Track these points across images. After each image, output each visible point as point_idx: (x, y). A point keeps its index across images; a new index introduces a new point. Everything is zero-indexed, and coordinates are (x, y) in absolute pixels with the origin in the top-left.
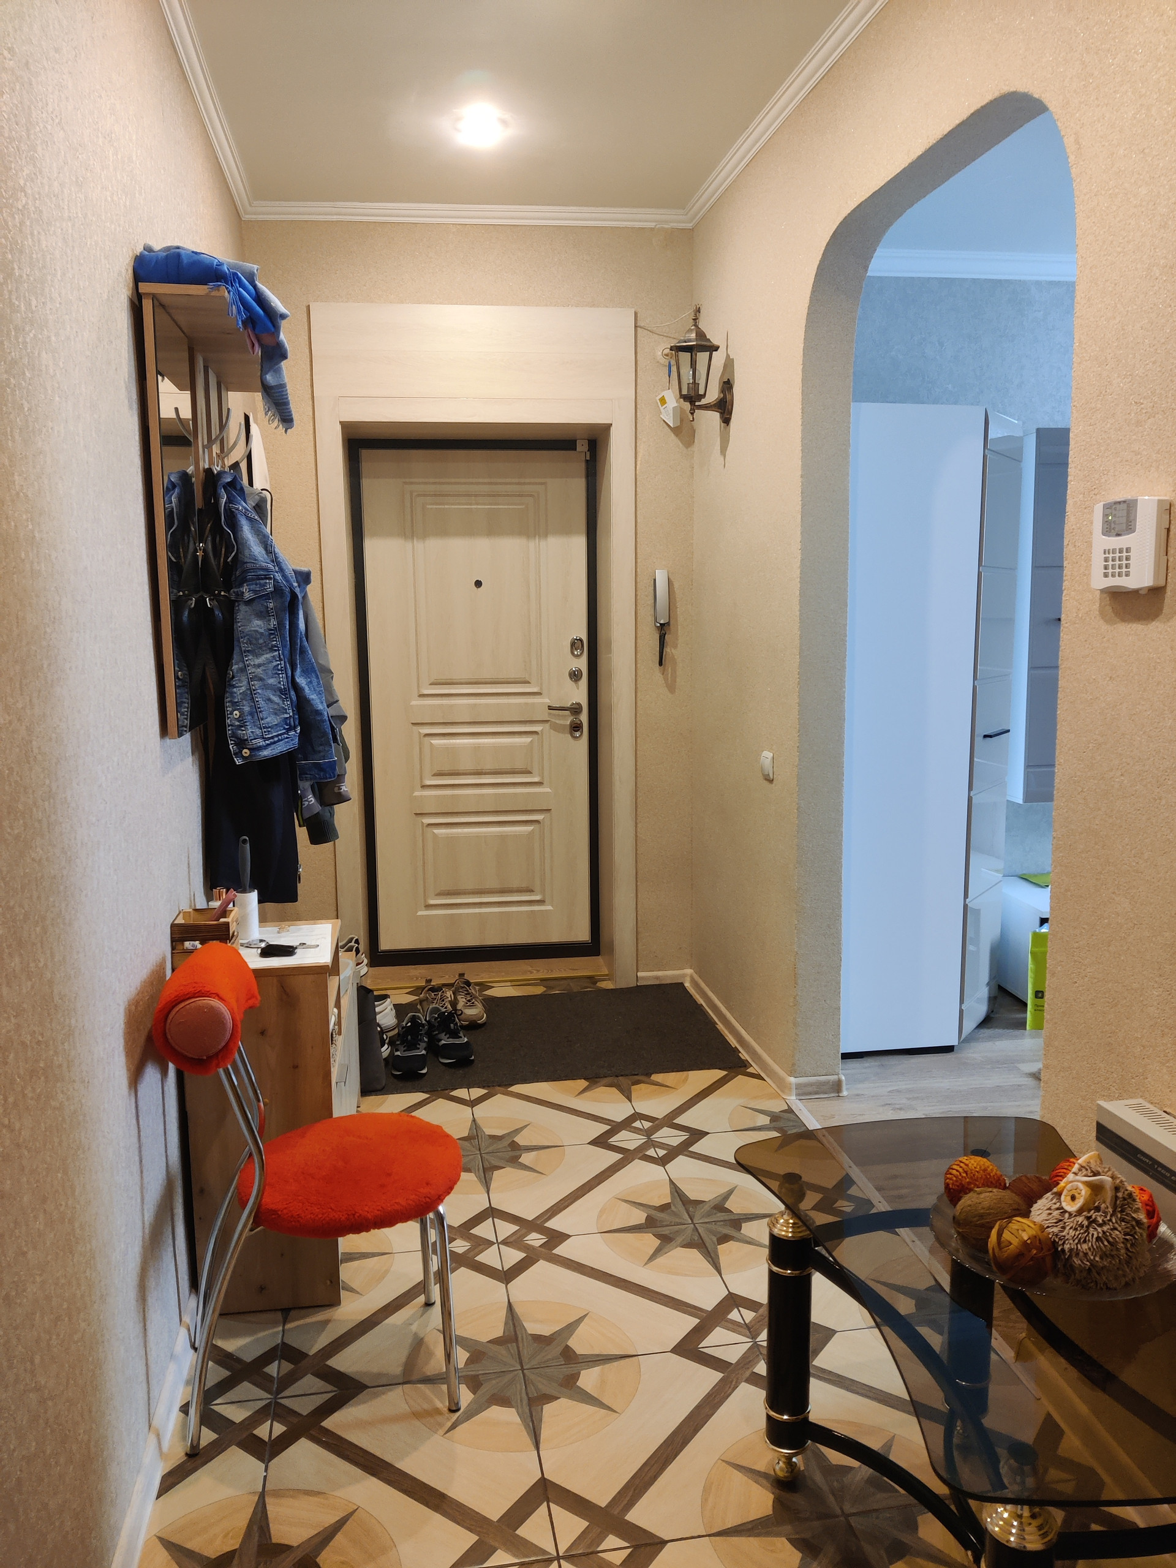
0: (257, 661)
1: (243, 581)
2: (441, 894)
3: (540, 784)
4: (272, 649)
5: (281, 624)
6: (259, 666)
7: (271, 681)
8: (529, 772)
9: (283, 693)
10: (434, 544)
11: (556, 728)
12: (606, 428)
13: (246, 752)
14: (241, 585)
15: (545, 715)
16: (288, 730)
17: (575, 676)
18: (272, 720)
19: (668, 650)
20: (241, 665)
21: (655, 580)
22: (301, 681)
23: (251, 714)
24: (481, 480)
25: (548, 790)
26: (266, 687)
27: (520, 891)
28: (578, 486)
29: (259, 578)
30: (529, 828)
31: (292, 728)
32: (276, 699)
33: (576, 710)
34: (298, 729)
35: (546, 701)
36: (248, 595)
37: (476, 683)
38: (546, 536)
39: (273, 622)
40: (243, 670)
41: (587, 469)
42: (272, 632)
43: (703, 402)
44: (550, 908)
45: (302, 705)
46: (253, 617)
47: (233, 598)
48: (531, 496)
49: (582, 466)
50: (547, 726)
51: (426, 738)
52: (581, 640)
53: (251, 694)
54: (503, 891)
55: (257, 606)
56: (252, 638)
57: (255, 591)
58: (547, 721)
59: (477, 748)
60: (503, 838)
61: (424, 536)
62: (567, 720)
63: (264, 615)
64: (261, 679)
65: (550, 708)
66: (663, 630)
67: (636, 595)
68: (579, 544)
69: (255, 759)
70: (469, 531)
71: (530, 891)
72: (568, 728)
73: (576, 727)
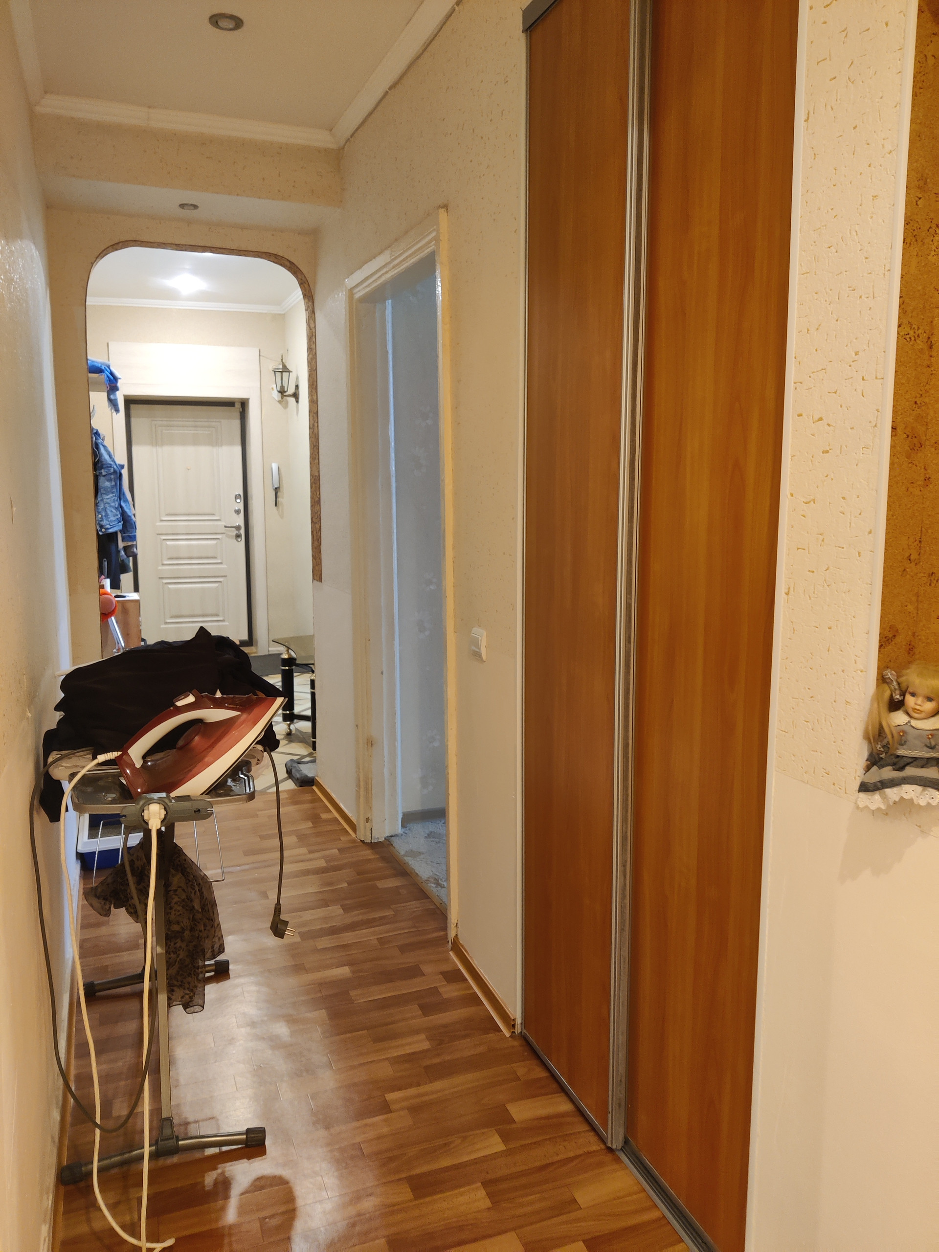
0: (107, 497)
1: (102, 468)
2: (172, 617)
3: (221, 563)
4: (113, 493)
5: (116, 484)
6: (108, 499)
7: (113, 504)
8: (215, 558)
9: (116, 508)
10: (167, 449)
11: (228, 536)
12: (248, 400)
13: (103, 530)
14: (101, 469)
15: (223, 530)
16: (118, 523)
17: (238, 512)
18: (113, 519)
19: (279, 499)
20: (101, 499)
21: (272, 468)
22: (123, 504)
23: (105, 516)
24: (190, 420)
25: (225, 566)
26: (111, 506)
27: (212, 615)
28: (237, 423)
29: (108, 467)
30: (216, 585)
31: (120, 522)
32: (114, 511)
33: (238, 528)
34: (122, 522)
35: (224, 524)
36: (104, 473)
37: (189, 515)
38: (222, 445)
39: (113, 483)
40: (102, 500)
41: (241, 415)
42: (112, 487)
43: (287, 394)
44: (227, 623)
45: (124, 514)
46: (106, 481)
47: (98, 474)
48: (214, 427)
49: (238, 415)
50: (225, 535)
51: (164, 541)
52: (240, 495)
53: (105, 509)
54: (203, 616)
55: (107, 477)
56: (105, 489)
57: (106, 472)
58: (224, 533)
59: (189, 546)
60: (203, 589)
61: (162, 445)
62: (234, 532)
63: (110, 480)
64: (109, 504)
65: (226, 527)
66: (277, 490)
67: (264, 474)
68: (238, 449)
69: (107, 533)
70: (184, 442)
71: (217, 615)
72: (235, 537)
73: (238, 536)
